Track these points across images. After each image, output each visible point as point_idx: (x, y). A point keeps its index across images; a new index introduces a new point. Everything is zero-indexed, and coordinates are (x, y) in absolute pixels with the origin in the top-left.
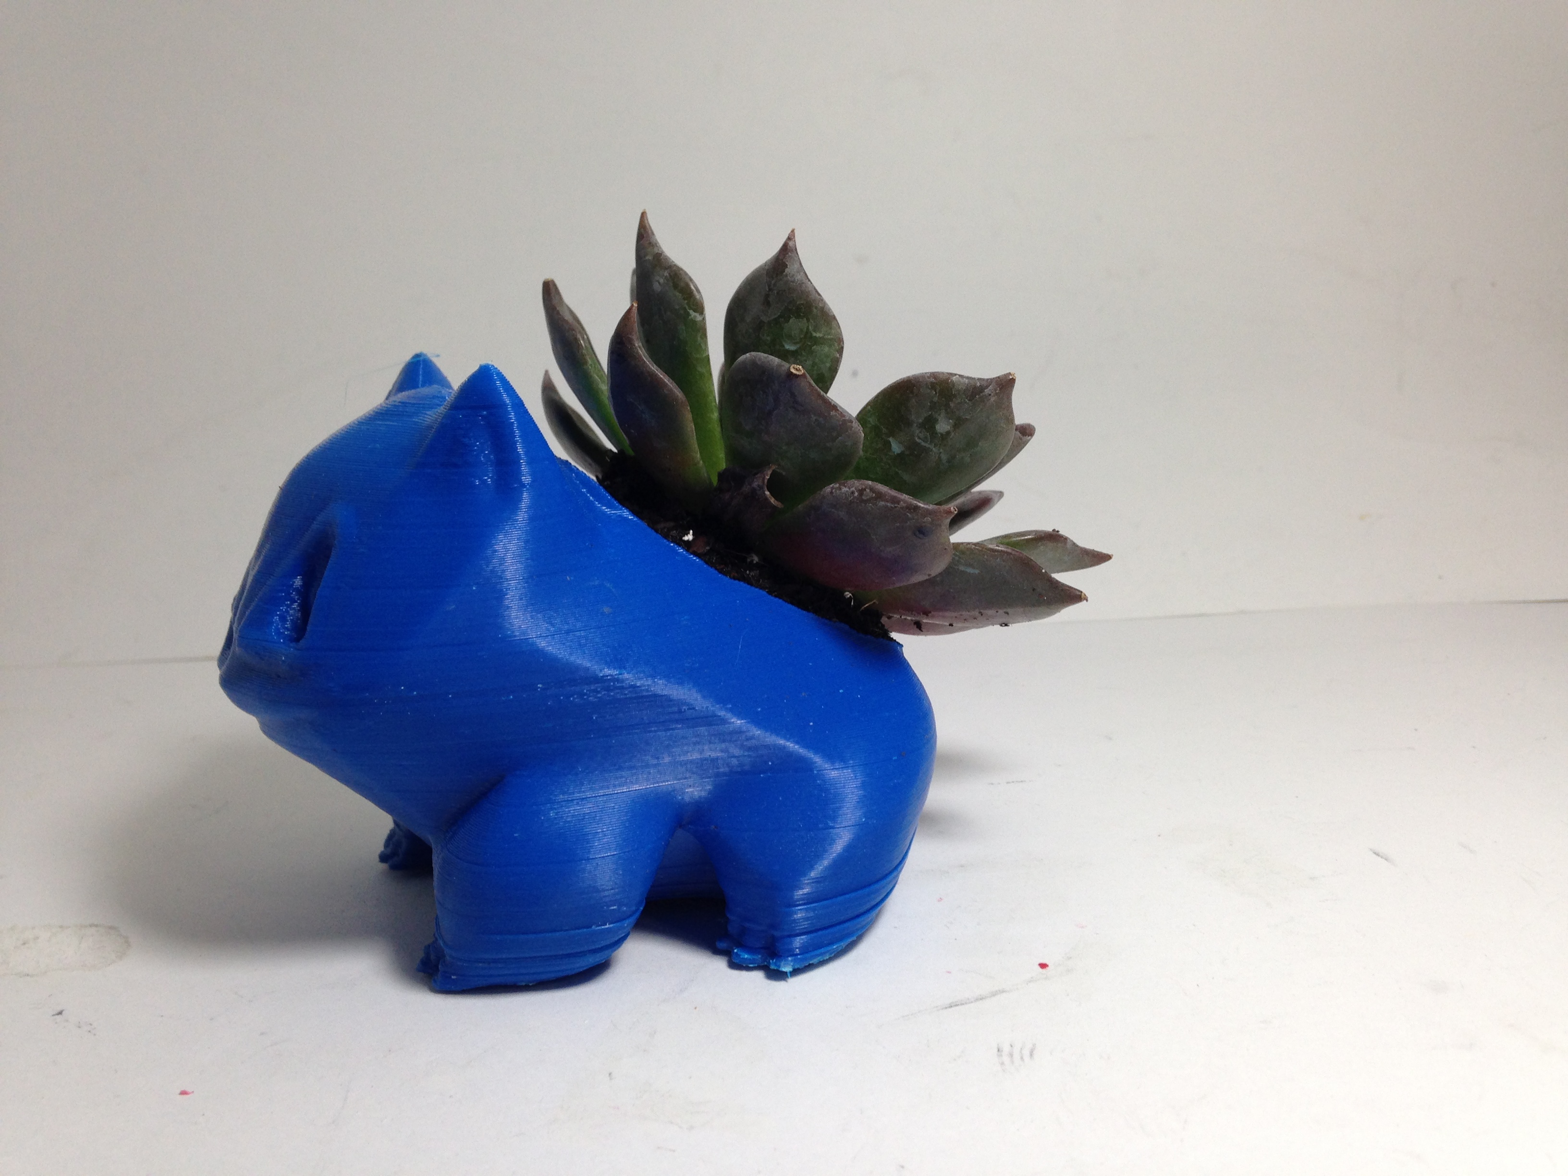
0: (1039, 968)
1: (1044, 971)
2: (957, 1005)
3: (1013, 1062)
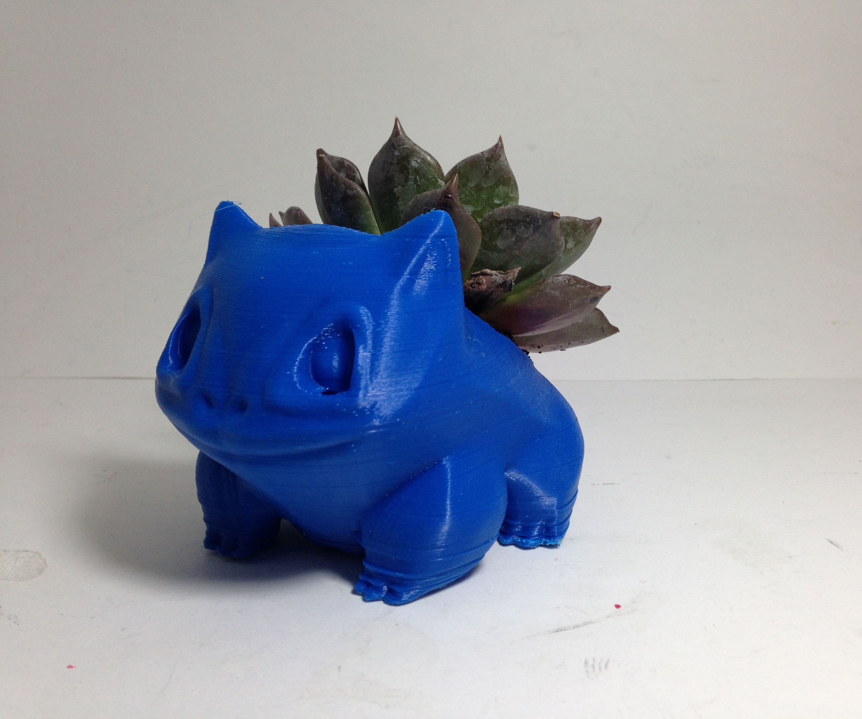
0: (614, 608)
1: (617, 610)
2: (561, 630)
3: (594, 671)
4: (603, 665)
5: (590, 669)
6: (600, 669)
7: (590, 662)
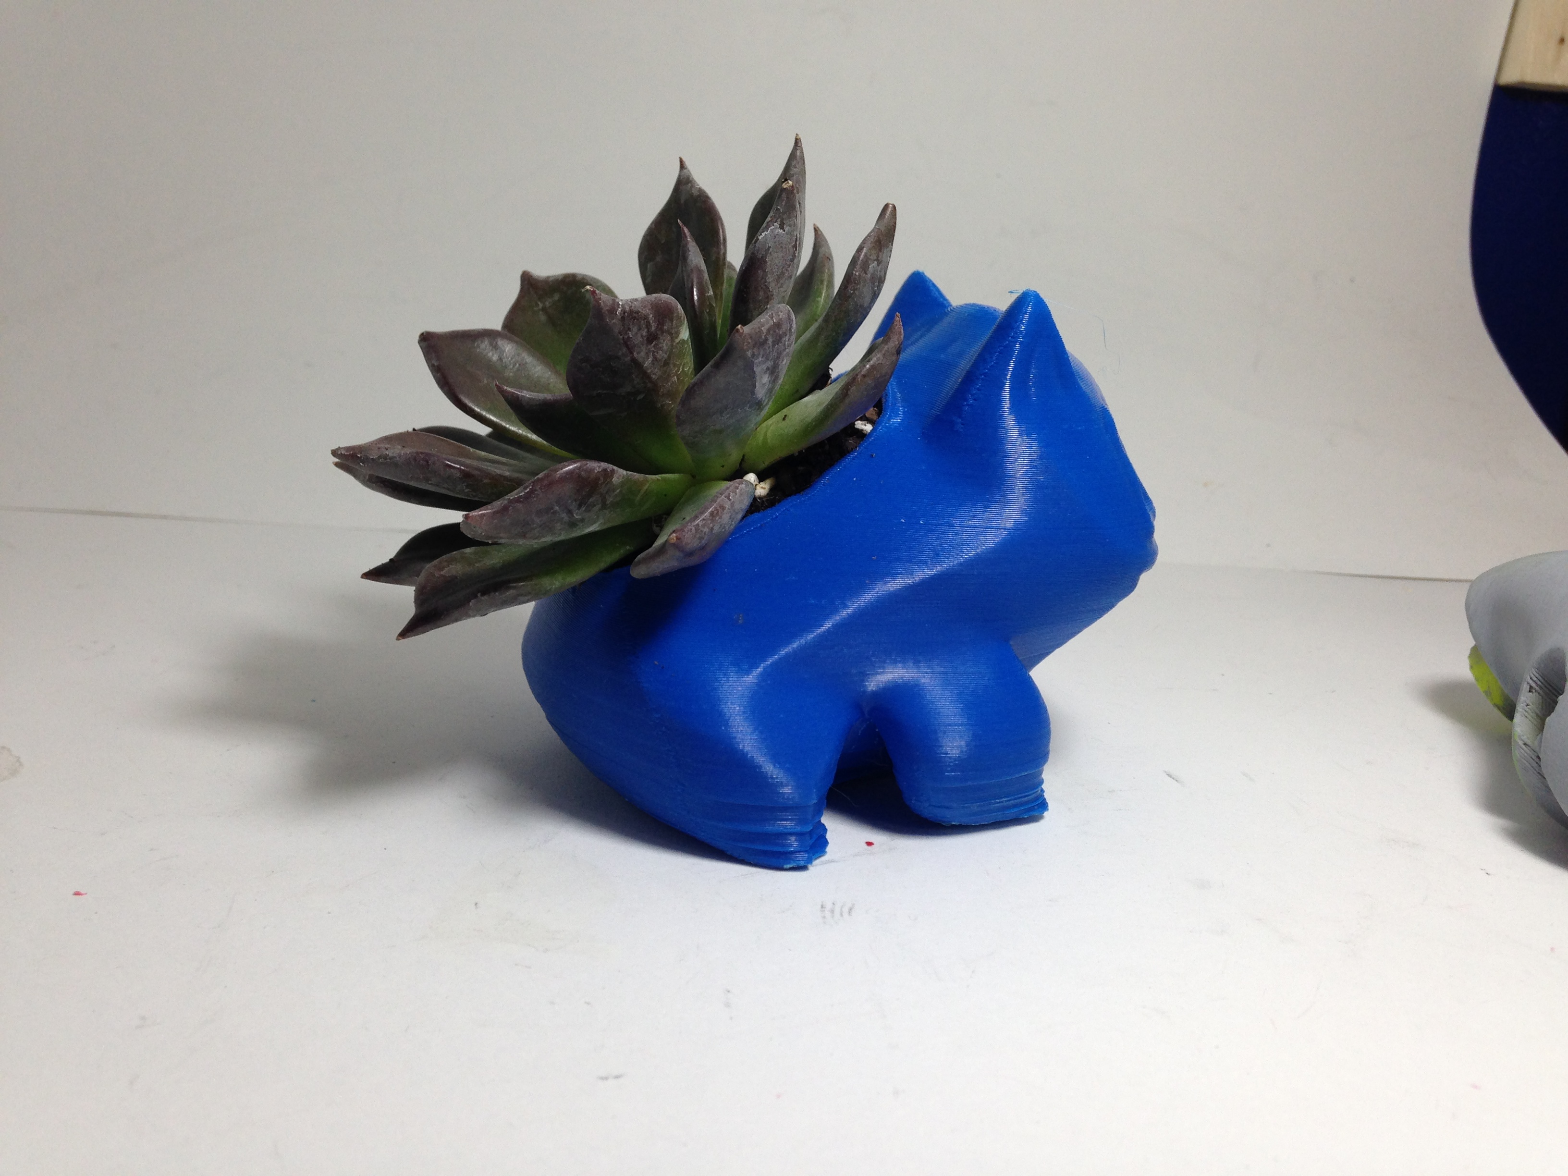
0: (866, 846)
1: (869, 848)
3: (833, 917)
4: (846, 910)
5: (828, 914)
6: (841, 915)
7: (829, 906)
